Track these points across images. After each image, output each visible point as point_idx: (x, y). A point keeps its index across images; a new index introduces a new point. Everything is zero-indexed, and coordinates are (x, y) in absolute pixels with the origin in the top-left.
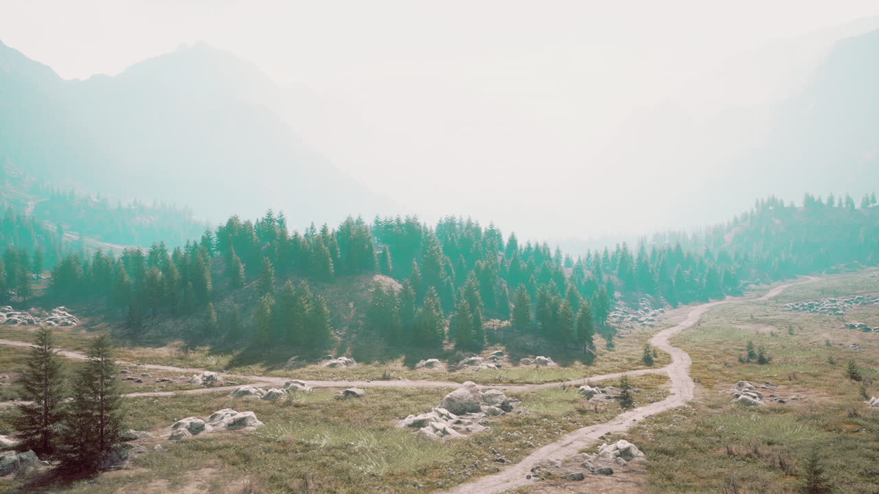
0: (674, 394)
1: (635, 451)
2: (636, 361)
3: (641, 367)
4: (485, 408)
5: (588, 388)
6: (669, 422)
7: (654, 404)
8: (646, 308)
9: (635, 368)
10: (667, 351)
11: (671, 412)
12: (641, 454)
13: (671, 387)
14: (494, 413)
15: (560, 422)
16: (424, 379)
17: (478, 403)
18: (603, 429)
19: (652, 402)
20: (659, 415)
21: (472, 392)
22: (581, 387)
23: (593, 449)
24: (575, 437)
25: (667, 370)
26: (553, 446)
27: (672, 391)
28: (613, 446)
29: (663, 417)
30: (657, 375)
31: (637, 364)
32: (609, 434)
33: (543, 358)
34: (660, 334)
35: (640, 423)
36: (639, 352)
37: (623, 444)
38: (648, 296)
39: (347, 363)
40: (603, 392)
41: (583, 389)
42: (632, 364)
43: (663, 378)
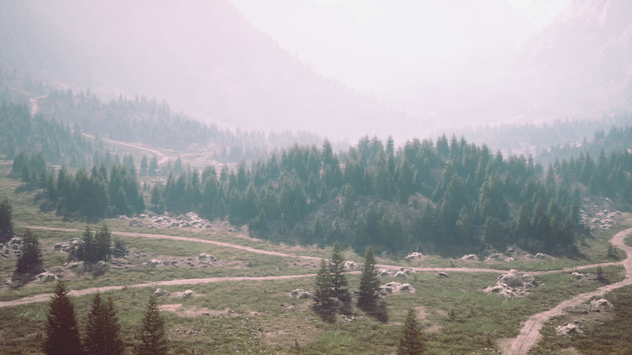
0: (628, 278)
1: (609, 303)
2: (603, 257)
3: (606, 261)
4: (525, 284)
5: (577, 274)
6: (625, 292)
7: (617, 283)
8: (606, 211)
9: (603, 261)
10: (623, 249)
11: (626, 287)
12: (612, 305)
13: (626, 274)
14: (530, 286)
15: (568, 291)
16: (475, 267)
17: (521, 281)
18: (591, 295)
19: (616, 282)
20: (620, 289)
21: (516, 275)
22: (573, 274)
23: (588, 302)
24: (577, 298)
25: (624, 263)
26: (569, 301)
27: (627, 276)
28: (598, 301)
29: (622, 289)
30: (617, 267)
31: (604, 259)
32: (594, 297)
33: (542, 254)
34: (618, 235)
35: (609, 292)
36: (604, 250)
37: (602, 300)
38: (607, 199)
39: (419, 256)
40: (586, 276)
41: (574, 275)
42: (601, 259)
43: (622, 268)
